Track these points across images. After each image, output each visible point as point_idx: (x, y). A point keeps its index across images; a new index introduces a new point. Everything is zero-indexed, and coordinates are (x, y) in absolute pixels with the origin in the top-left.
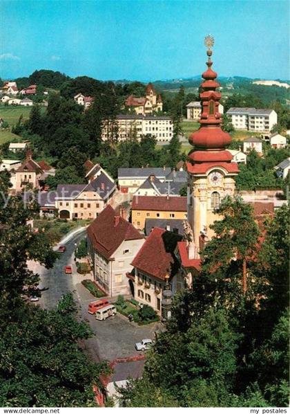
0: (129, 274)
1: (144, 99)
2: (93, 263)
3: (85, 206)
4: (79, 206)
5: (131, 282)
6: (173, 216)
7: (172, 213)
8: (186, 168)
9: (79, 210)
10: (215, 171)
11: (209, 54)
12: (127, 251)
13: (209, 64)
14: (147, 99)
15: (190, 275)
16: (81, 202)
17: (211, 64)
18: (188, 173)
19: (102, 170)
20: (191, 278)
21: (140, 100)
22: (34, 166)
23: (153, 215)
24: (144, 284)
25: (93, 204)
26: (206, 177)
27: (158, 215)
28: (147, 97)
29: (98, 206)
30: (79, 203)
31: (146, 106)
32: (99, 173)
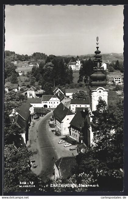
0: (69, 127)
1: (75, 62)
2: (56, 123)
3: (53, 103)
4: (51, 103)
5: (70, 130)
6: (86, 106)
7: (86, 105)
8: (89, 88)
9: (51, 105)
10: (100, 89)
11: (97, 44)
12: (68, 119)
13: (98, 48)
14: (77, 62)
15: (91, 127)
16: (52, 102)
17: (98, 47)
18: (90, 90)
19: (59, 89)
20: (91, 128)
21: (74, 63)
22: (34, 89)
23: (78, 106)
24: (74, 131)
25: (56, 102)
26: (96, 91)
27: (80, 106)
28: (77, 61)
29: (58, 103)
30: (51, 102)
31: (76, 65)
32: (58, 91)
